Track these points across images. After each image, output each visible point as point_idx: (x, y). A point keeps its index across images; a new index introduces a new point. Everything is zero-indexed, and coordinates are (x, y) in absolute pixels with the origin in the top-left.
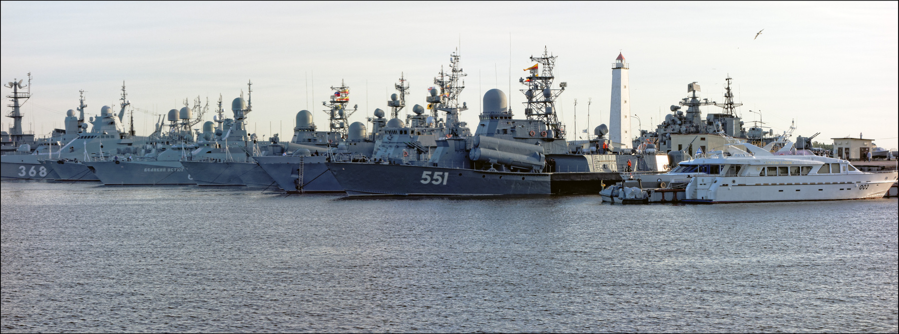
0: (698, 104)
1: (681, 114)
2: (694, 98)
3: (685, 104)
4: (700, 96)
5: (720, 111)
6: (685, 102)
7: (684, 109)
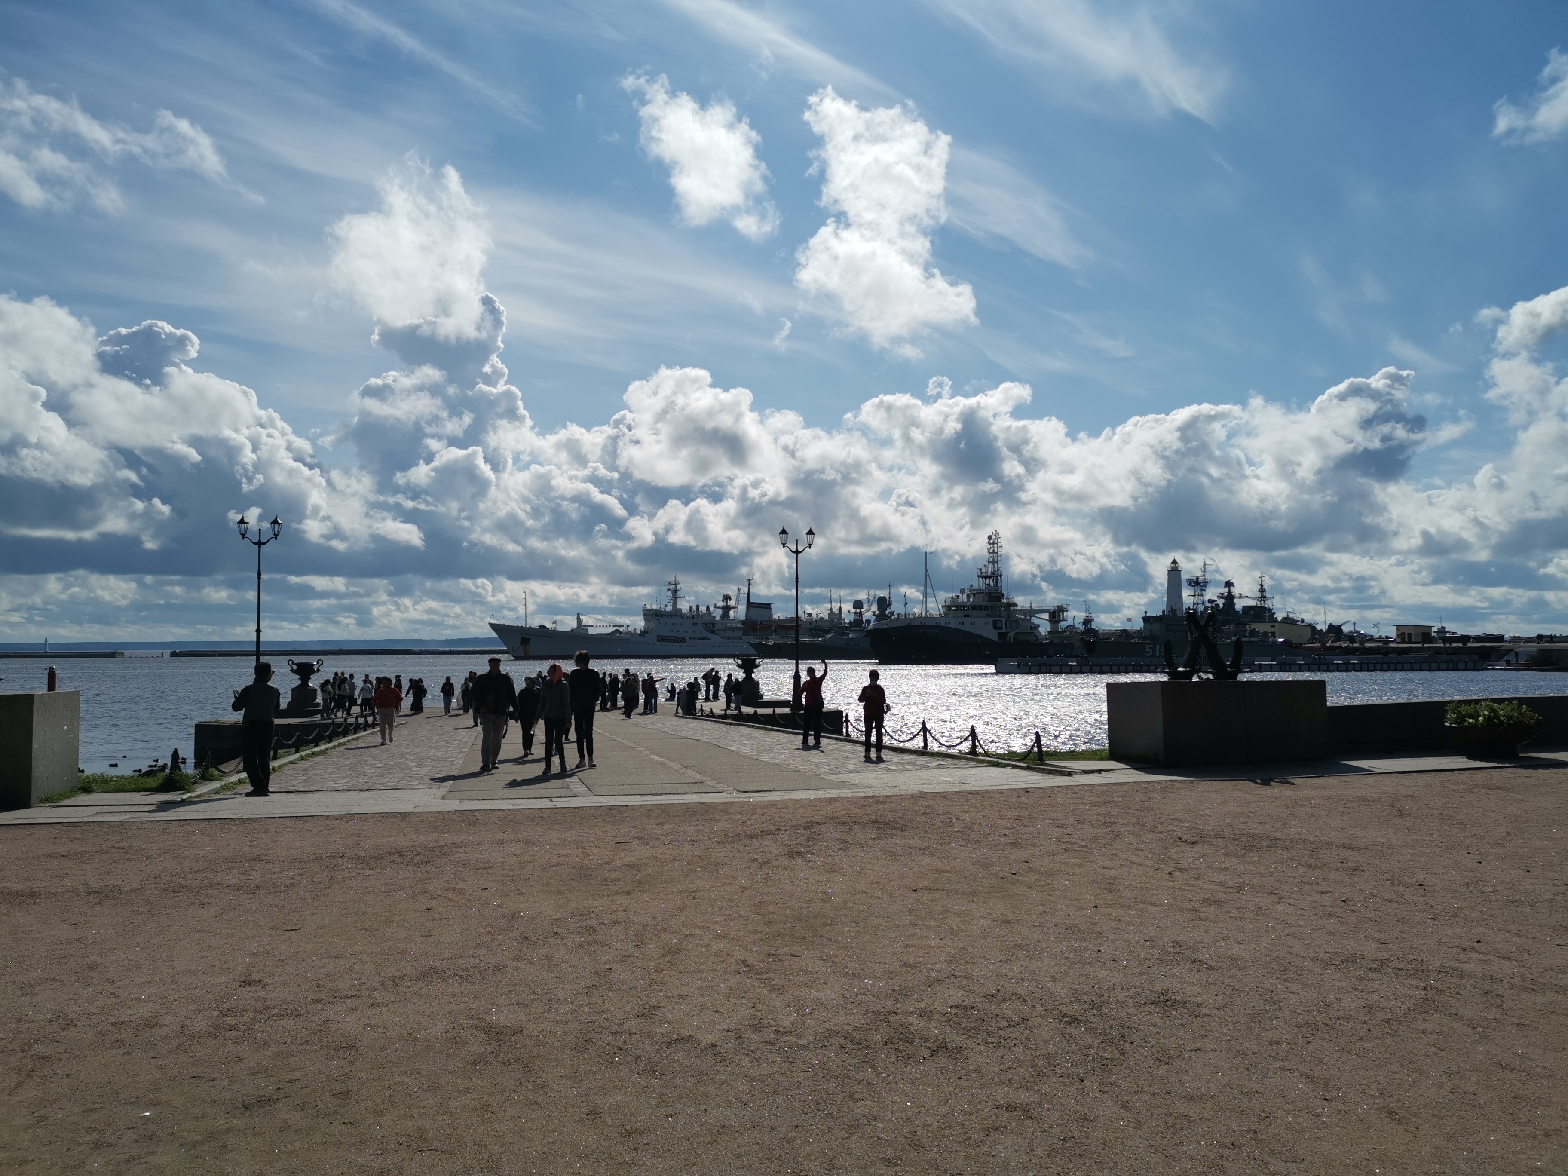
0: (1234, 597)
1: (1218, 605)
2: (1230, 593)
3: (1221, 597)
4: (1235, 591)
5: (1252, 603)
6: (1221, 596)
7: (1221, 602)
